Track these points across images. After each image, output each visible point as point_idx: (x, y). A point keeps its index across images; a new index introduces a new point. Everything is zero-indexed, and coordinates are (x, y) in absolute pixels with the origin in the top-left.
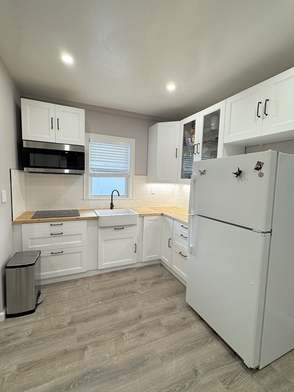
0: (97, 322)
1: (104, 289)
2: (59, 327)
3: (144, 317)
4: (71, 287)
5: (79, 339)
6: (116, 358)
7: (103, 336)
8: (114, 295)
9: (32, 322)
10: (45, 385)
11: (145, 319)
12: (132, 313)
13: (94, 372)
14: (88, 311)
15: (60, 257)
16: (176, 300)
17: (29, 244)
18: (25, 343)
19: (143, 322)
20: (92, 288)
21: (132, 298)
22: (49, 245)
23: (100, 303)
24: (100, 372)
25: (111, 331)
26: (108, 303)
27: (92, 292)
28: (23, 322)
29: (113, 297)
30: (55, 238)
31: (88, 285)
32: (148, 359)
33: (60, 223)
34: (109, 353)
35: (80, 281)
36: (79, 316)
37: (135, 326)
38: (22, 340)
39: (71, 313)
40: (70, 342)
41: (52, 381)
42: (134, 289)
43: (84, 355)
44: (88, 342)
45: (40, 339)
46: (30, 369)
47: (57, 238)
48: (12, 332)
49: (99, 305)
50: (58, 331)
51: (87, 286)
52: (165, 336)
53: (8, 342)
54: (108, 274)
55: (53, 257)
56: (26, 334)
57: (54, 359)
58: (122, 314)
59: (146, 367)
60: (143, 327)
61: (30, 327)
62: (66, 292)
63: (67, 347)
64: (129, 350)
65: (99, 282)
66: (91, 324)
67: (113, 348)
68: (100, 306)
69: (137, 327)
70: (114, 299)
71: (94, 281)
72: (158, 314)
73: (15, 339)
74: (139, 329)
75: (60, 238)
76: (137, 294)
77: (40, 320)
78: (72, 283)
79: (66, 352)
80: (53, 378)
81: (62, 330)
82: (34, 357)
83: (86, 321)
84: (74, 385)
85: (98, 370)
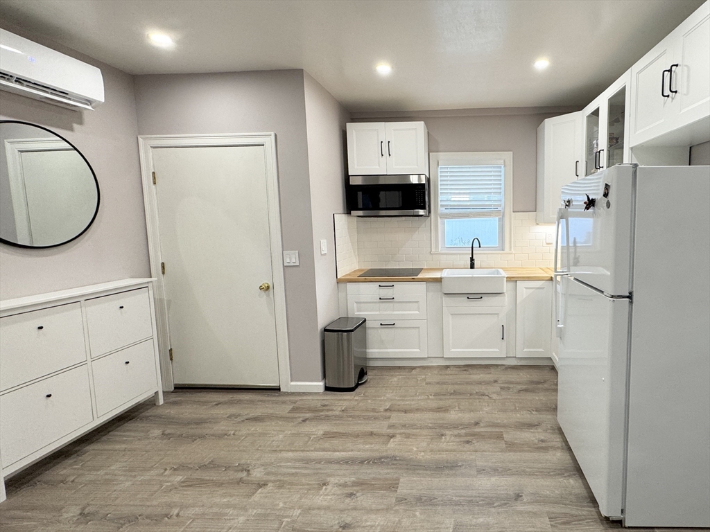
0: (418, 415)
1: (444, 383)
2: (374, 410)
3: (482, 425)
4: (404, 373)
5: (390, 427)
6: (423, 454)
7: (418, 430)
8: (454, 393)
9: (348, 400)
10: (342, 453)
11: (482, 427)
12: (468, 417)
13: (394, 458)
14: (412, 403)
15: (392, 331)
16: (546, 417)
17: (356, 309)
18: (336, 416)
19: (477, 430)
20: (428, 380)
21: (478, 401)
22: (378, 313)
23: (430, 397)
24: (400, 460)
25: (431, 428)
26: (441, 400)
27: (427, 384)
28: (340, 398)
29: (451, 394)
30: (384, 304)
31: (426, 375)
32: (460, 466)
33: (391, 284)
34: (417, 448)
35: (418, 370)
36: (399, 405)
37: (463, 431)
38: (334, 412)
39: (392, 400)
40: (381, 427)
41: (350, 453)
42: (485, 391)
43: (389, 442)
44: (398, 431)
45: (351, 416)
46: (333, 437)
47: (388, 304)
48: (327, 403)
49: (429, 399)
50: (372, 414)
51: (423, 377)
52: (498, 451)
53: (322, 411)
54: (459, 367)
55: (383, 330)
56: (339, 409)
57: (358, 436)
58: (453, 416)
59: (454, 472)
60: (474, 435)
61: (345, 404)
62: (395, 379)
63: (375, 430)
64: (443, 451)
65: (441, 375)
66: (410, 415)
67: (424, 444)
68: (429, 401)
69: (465, 433)
70: (452, 397)
71: (436, 372)
72: (505, 426)
73: (328, 410)
74: (466, 435)
75: (391, 305)
76: (487, 397)
77: (356, 400)
78: (407, 370)
79: (372, 434)
80: (352, 450)
81: (375, 414)
82: (340, 429)
83: (406, 412)
84: (369, 462)
85: (398, 458)
